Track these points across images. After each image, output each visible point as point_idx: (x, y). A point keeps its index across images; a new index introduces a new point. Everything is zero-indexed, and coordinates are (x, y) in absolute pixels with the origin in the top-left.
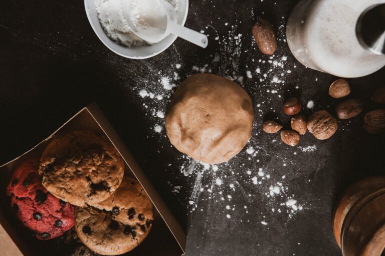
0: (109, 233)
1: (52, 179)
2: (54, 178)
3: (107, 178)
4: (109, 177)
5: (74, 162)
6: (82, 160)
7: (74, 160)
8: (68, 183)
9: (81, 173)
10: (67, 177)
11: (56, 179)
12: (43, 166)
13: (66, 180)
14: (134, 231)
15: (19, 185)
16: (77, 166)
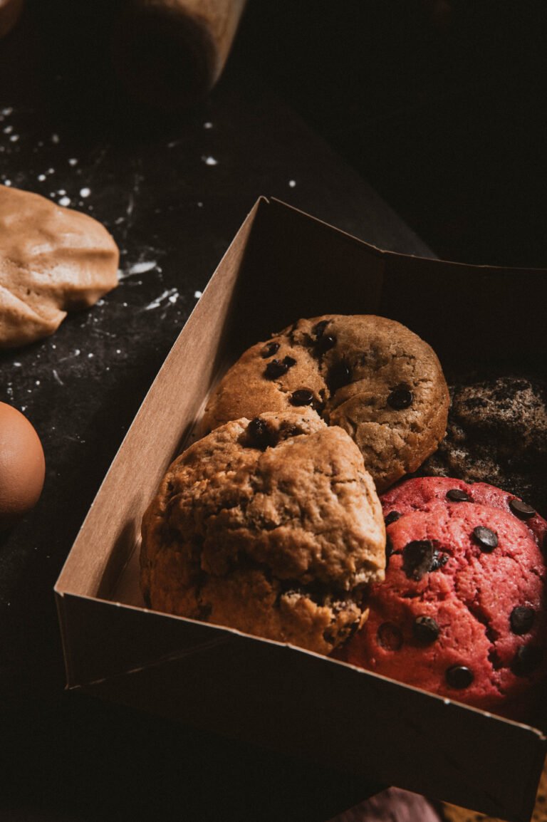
0: (364, 363)
1: (340, 542)
2: (332, 540)
3: (227, 445)
4: (220, 445)
5: (240, 519)
6: (220, 508)
7: (238, 525)
8: (312, 486)
9: (255, 478)
10: (295, 500)
11: (327, 532)
12: (335, 612)
13: (308, 499)
14: (314, 333)
15: (452, 650)
16: (244, 501)
